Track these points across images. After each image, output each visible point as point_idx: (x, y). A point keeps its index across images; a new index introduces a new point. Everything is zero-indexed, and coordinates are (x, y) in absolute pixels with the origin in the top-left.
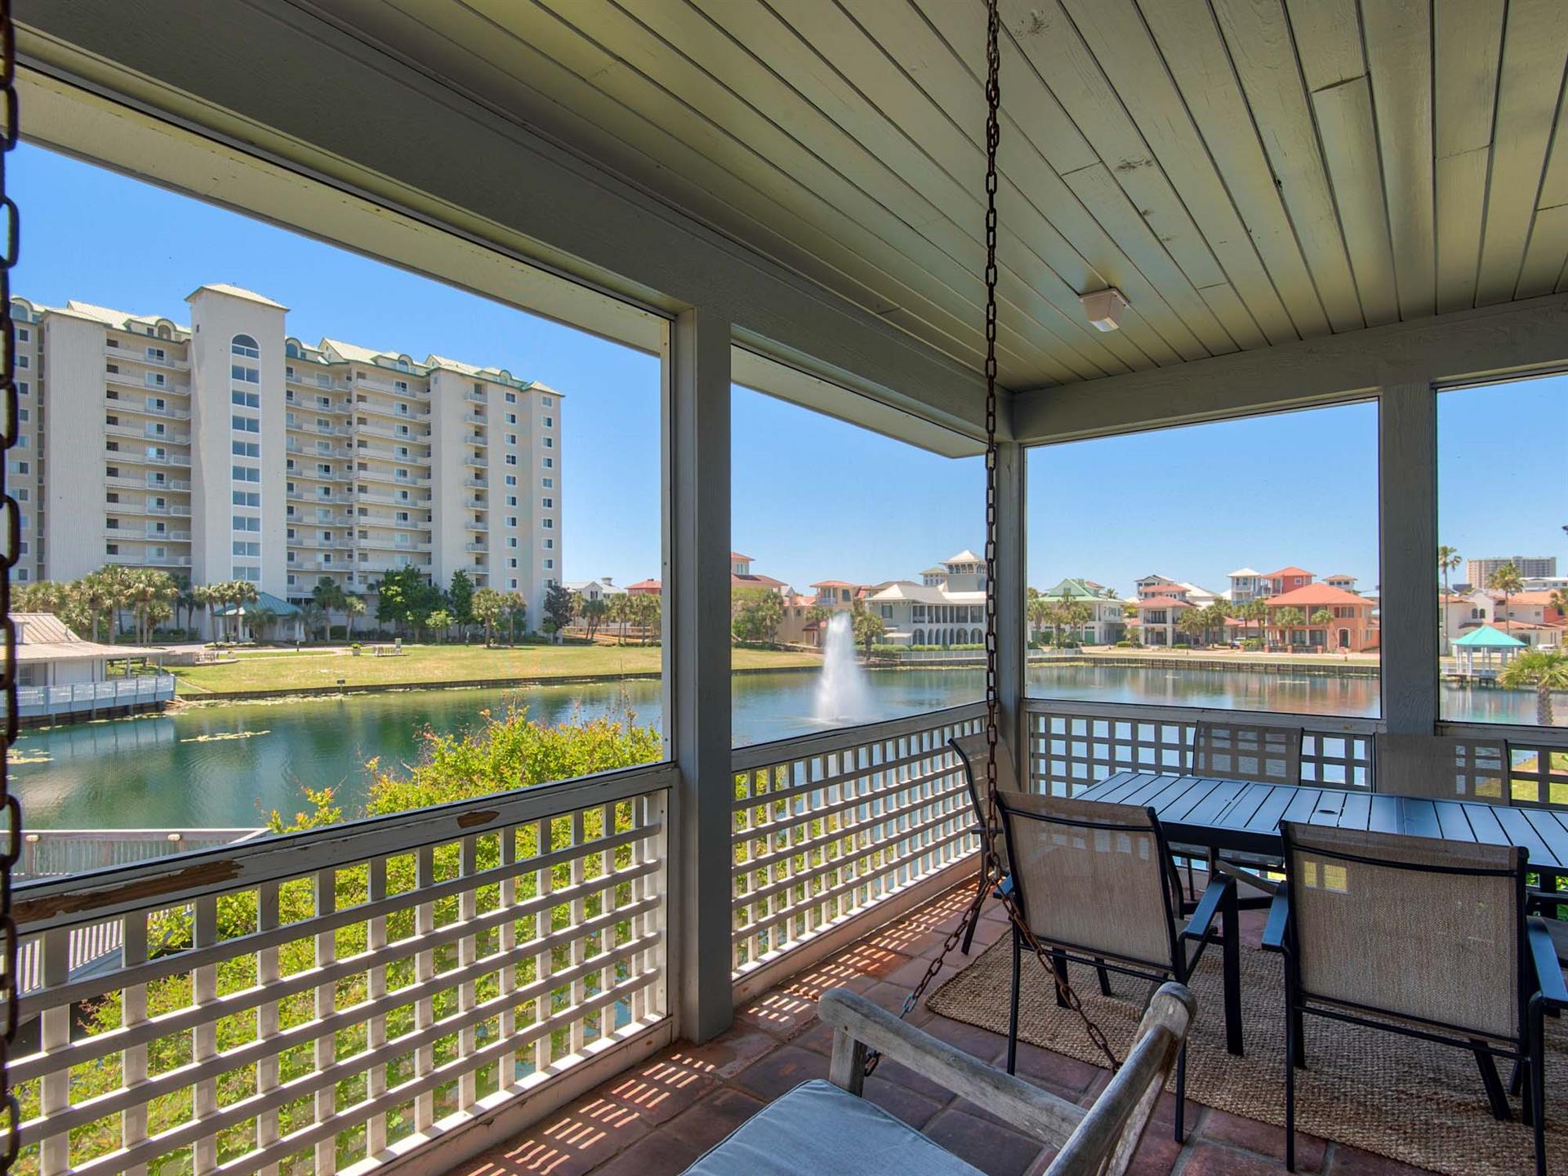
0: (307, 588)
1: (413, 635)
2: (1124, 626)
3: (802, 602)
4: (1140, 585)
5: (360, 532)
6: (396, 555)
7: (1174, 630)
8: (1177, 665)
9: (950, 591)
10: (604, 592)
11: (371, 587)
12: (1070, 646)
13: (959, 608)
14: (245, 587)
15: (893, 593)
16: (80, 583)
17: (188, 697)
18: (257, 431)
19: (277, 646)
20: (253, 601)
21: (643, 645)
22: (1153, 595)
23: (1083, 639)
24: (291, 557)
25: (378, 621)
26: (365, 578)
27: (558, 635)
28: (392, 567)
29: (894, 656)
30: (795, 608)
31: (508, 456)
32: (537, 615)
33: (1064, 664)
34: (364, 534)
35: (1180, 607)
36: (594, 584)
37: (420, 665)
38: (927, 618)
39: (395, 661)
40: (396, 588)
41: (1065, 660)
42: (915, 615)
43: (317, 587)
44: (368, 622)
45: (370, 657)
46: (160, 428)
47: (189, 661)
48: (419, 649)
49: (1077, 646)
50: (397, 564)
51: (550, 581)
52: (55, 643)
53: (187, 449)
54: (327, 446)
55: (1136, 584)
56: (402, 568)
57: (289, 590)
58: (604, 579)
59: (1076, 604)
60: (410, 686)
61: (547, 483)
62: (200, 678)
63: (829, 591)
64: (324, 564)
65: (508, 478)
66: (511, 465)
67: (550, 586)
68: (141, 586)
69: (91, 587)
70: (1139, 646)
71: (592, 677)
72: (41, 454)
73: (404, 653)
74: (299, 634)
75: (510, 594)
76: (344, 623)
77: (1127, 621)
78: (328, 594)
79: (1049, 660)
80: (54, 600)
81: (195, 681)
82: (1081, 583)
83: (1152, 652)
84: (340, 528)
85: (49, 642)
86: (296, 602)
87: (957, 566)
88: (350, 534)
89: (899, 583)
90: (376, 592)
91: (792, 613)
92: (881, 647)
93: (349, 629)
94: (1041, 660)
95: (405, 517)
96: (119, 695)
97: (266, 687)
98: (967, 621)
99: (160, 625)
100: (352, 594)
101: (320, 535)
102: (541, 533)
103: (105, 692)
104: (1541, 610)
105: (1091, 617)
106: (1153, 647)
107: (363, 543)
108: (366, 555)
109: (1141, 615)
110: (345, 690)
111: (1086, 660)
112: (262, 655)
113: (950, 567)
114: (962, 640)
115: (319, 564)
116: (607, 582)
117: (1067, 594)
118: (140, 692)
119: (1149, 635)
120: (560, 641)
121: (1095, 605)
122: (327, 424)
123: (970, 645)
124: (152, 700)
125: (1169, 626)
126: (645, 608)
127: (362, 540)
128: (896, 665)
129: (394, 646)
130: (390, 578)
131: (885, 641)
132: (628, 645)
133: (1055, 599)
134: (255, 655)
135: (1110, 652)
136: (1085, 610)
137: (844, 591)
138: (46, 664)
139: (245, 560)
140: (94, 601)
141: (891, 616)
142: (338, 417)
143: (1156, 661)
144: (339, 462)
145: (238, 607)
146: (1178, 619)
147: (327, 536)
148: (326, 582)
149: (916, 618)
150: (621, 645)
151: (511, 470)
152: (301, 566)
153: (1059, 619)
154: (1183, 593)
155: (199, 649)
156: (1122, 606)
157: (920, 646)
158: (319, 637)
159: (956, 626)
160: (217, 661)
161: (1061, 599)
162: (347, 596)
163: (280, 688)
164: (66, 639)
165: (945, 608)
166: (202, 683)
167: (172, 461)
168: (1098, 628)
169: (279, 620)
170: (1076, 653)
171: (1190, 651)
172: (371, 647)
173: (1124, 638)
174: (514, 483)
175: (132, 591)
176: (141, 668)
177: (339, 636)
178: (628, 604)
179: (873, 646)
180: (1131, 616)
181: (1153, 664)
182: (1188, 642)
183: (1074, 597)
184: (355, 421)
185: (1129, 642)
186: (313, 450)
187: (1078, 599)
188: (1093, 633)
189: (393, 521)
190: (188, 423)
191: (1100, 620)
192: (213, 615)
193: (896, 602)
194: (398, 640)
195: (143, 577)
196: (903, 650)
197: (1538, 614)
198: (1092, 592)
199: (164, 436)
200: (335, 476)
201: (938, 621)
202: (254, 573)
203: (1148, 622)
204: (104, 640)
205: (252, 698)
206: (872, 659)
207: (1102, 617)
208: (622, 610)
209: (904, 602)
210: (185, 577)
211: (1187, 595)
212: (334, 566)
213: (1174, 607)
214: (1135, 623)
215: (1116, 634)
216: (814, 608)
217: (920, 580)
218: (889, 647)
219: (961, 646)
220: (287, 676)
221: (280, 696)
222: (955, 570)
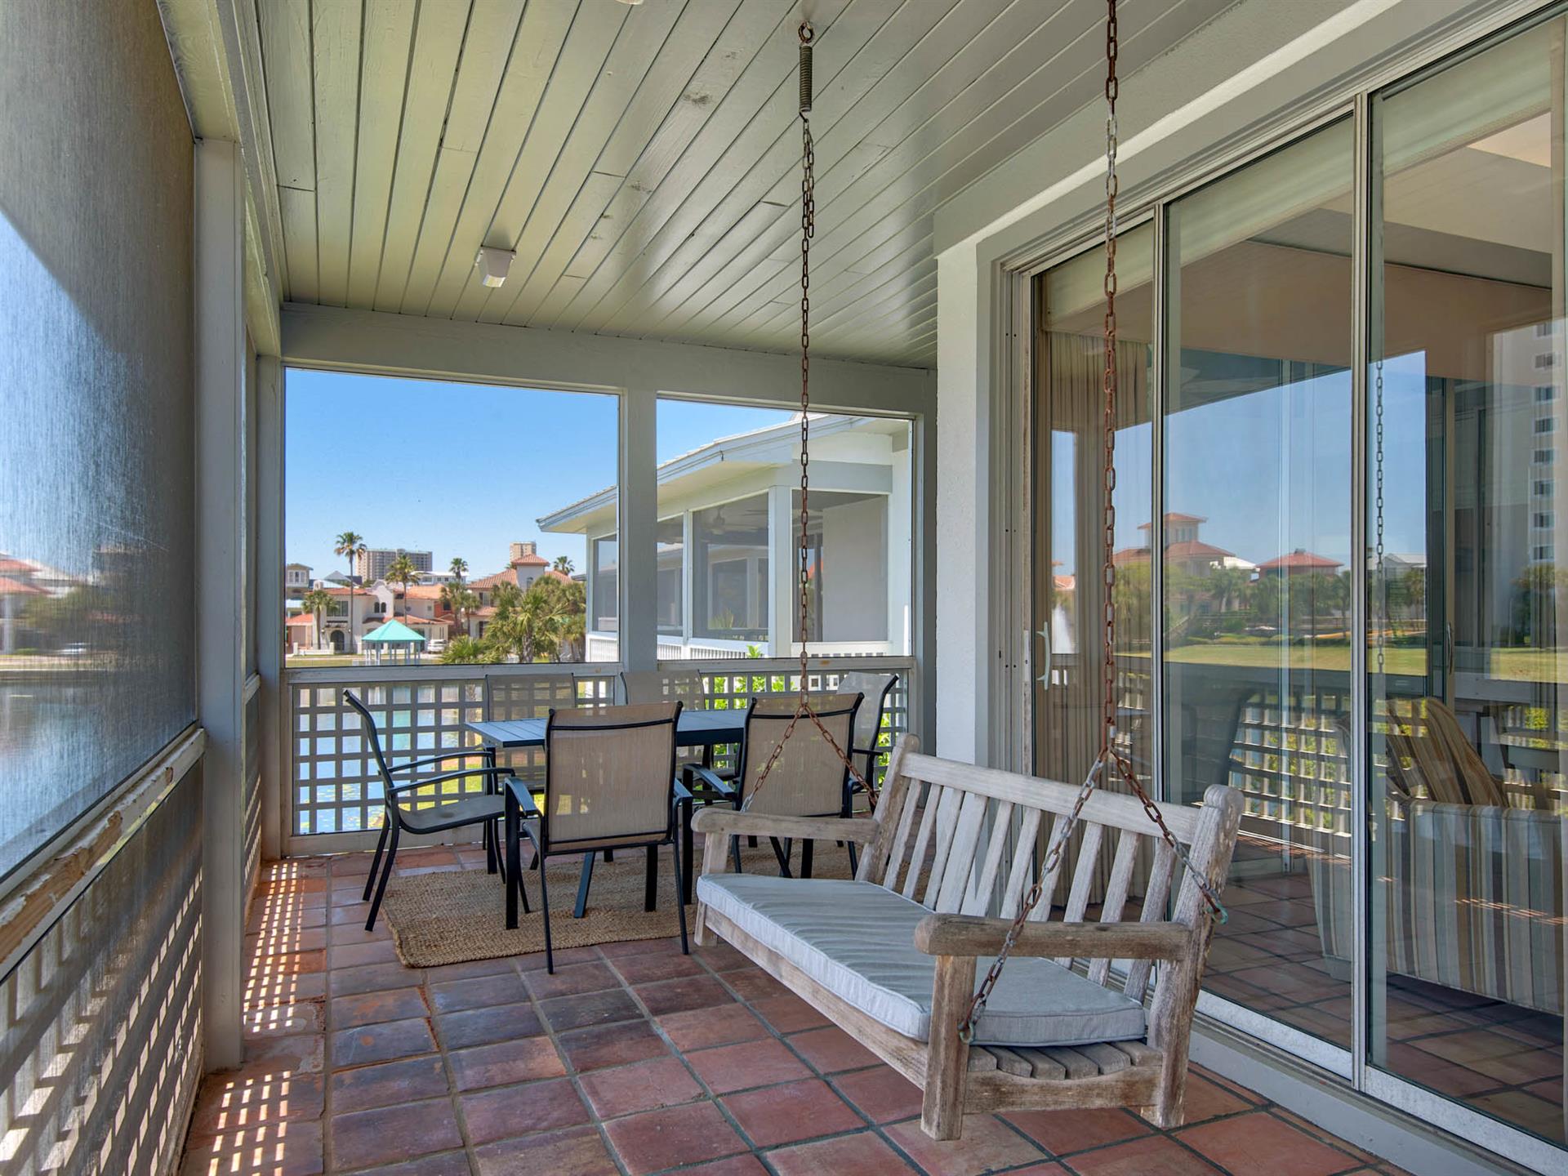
104: (433, 605)
197: (429, 608)
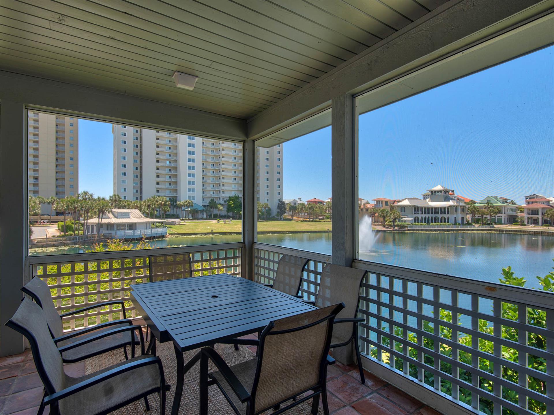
0: (207, 202)
1: (237, 217)
2: (517, 216)
3: (369, 206)
4: (527, 198)
5: (222, 184)
6: (233, 191)
7: (543, 218)
8: (542, 234)
9: (432, 202)
10: (298, 203)
11: (225, 202)
12: (488, 224)
13: (435, 208)
14: (190, 202)
15: (406, 203)
16: (145, 201)
17: (171, 234)
18: (194, 155)
19: (197, 220)
20: (192, 206)
21: (309, 221)
22: (532, 203)
23: (496, 221)
24: (203, 193)
25: (227, 212)
26: (224, 199)
27: (281, 217)
28: (231, 195)
29: (405, 227)
30: (365, 208)
31: (266, 158)
32: (275, 211)
33: (484, 232)
34: (223, 185)
35: (546, 208)
36: (295, 200)
37: (236, 226)
38: (420, 212)
39: (229, 225)
40: (232, 202)
41: (485, 230)
42: (415, 211)
43: (210, 202)
44: (224, 213)
45: (222, 223)
46: (170, 155)
47: (173, 224)
48: (237, 221)
49: (492, 224)
50: (233, 194)
51: (279, 199)
52: (138, 218)
53: (176, 161)
54: (213, 159)
55: (525, 198)
56: (234, 196)
57: (203, 203)
58: (299, 198)
59: (493, 207)
60: (232, 233)
61: (278, 166)
62: (175, 229)
63: (380, 202)
64: (212, 195)
65: (266, 165)
66: (267, 161)
67: (279, 201)
68: (161, 201)
69: (148, 202)
70: (525, 225)
71: (289, 232)
72: (141, 165)
73: (232, 222)
74: (205, 217)
75: (265, 204)
76: (217, 213)
77: (520, 214)
78: (213, 204)
79: (477, 230)
80: (139, 206)
81: (174, 230)
82: (496, 198)
83: (531, 228)
84: (217, 184)
85: (136, 218)
86: (204, 206)
87: (435, 191)
88: (220, 185)
89: (408, 199)
90: (226, 203)
91: (364, 210)
92: (400, 223)
93: (218, 215)
94: (473, 230)
95: (235, 179)
96: (152, 233)
97: (192, 232)
98: (439, 214)
99: (168, 213)
100: (220, 204)
101: (212, 186)
102: (277, 184)
103: (149, 232)
105: (500, 212)
106: (531, 226)
107: (223, 188)
108: (224, 191)
109: (526, 211)
110: (213, 234)
111: (495, 230)
112: (193, 222)
113: (432, 192)
114: (437, 221)
115: (211, 194)
116: (300, 199)
117: (488, 202)
118: (158, 232)
119: (530, 220)
120: (282, 219)
121: (502, 207)
122: (214, 151)
123: (440, 223)
124: (161, 235)
125: (540, 217)
126: (310, 208)
127: (223, 187)
128: (406, 231)
129: (230, 220)
130: (230, 199)
131: (402, 221)
132: (304, 221)
133: (482, 205)
134: (191, 222)
135: (509, 227)
136: (497, 209)
137: (385, 202)
138: (135, 224)
139: (191, 194)
140: (149, 206)
141: (405, 212)
142: (216, 149)
143: (531, 231)
144: (217, 163)
145: (188, 208)
146: (545, 213)
147: (213, 186)
148: (212, 200)
149: (416, 212)
150: (302, 221)
151: (267, 163)
152: (206, 195)
153: (483, 213)
154: (548, 202)
155: (177, 220)
156: (517, 207)
157: (417, 223)
158: (211, 217)
159: (434, 216)
160: (181, 224)
161: (486, 205)
162: (218, 204)
163: (196, 232)
164: (140, 216)
165: (428, 208)
166: (175, 230)
167: (173, 165)
168: (503, 217)
169: (199, 212)
170: (491, 227)
171: (550, 227)
172: (223, 220)
173: (517, 221)
174: (268, 167)
175: (158, 203)
176: (161, 226)
177: (216, 217)
178: (304, 207)
179: (396, 223)
180: (521, 212)
181: (529, 233)
182: (550, 224)
183: (492, 204)
184: (221, 150)
185: (519, 223)
186: (209, 160)
187: (494, 204)
188: (501, 219)
189: (231, 181)
190: (177, 153)
191: (505, 213)
192: (182, 210)
193: (407, 206)
194: (231, 218)
195: (161, 199)
196: (409, 225)
198: (501, 202)
199: (171, 158)
200: (216, 167)
201: (425, 213)
202: (193, 198)
203: (529, 214)
204: (152, 217)
205: (188, 235)
206: (396, 228)
207: (506, 213)
208: (302, 209)
209: (410, 206)
210: (176, 199)
211: (551, 202)
212: (215, 195)
213: (543, 208)
214: (522, 215)
215: (513, 220)
216: (373, 208)
217: (421, 198)
218: (403, 223)
219: (436, 224)
220: (198, 229)
221: (195, 235)
222: (434, 193)
